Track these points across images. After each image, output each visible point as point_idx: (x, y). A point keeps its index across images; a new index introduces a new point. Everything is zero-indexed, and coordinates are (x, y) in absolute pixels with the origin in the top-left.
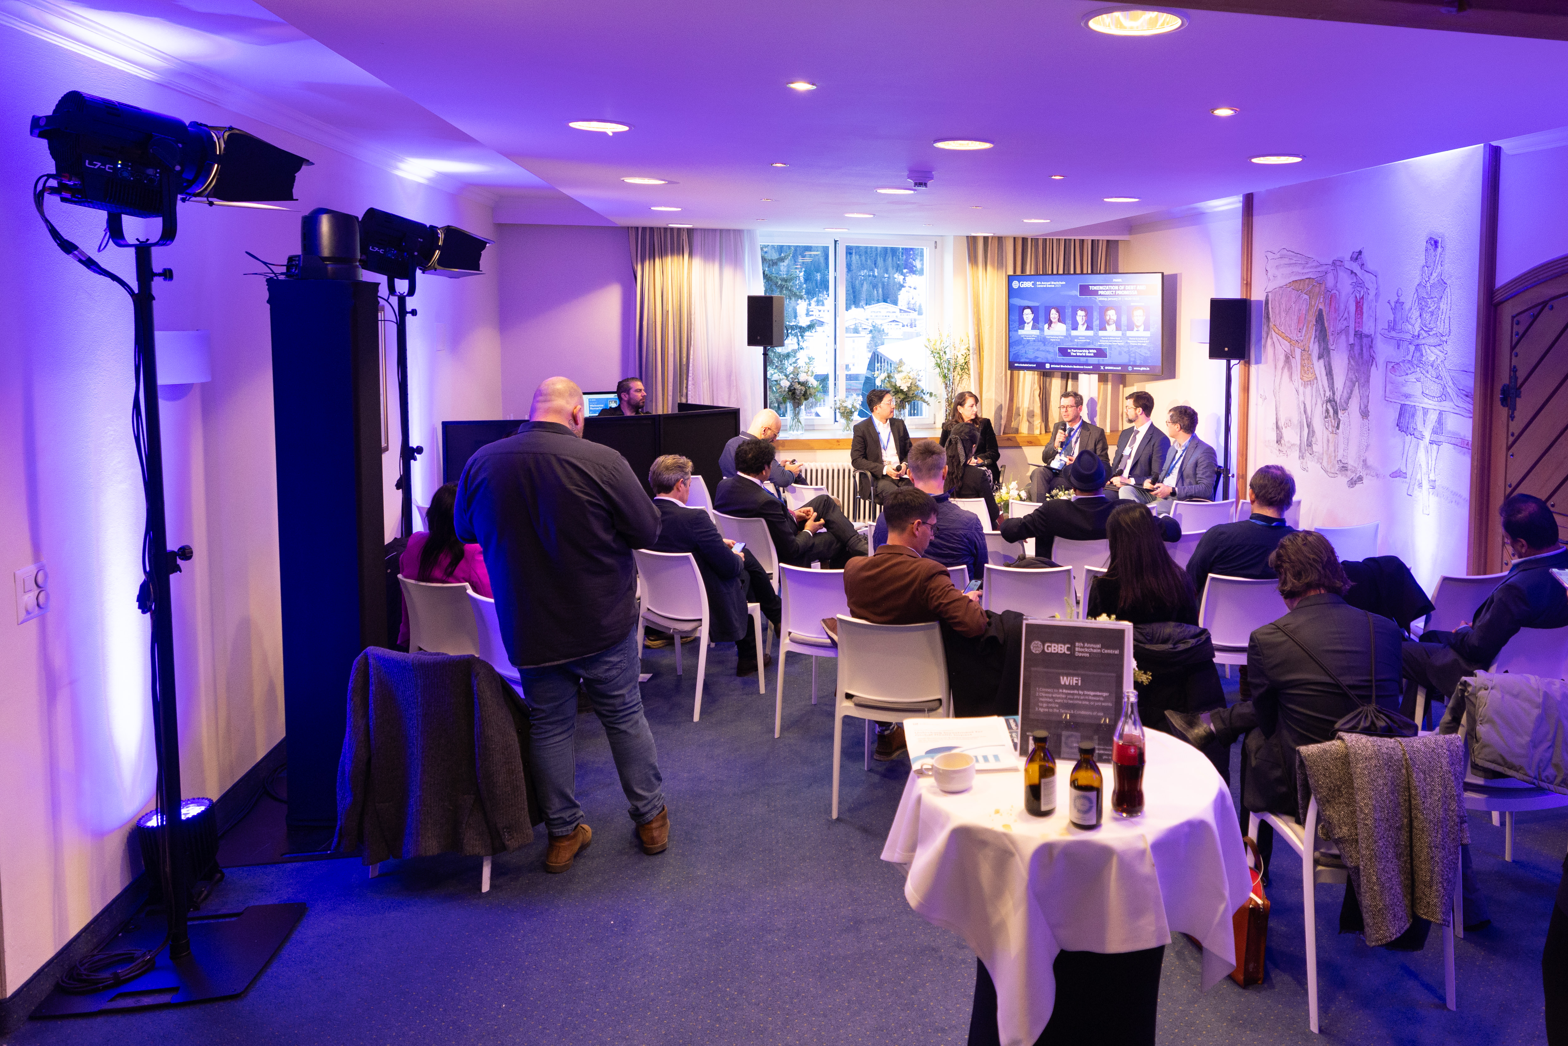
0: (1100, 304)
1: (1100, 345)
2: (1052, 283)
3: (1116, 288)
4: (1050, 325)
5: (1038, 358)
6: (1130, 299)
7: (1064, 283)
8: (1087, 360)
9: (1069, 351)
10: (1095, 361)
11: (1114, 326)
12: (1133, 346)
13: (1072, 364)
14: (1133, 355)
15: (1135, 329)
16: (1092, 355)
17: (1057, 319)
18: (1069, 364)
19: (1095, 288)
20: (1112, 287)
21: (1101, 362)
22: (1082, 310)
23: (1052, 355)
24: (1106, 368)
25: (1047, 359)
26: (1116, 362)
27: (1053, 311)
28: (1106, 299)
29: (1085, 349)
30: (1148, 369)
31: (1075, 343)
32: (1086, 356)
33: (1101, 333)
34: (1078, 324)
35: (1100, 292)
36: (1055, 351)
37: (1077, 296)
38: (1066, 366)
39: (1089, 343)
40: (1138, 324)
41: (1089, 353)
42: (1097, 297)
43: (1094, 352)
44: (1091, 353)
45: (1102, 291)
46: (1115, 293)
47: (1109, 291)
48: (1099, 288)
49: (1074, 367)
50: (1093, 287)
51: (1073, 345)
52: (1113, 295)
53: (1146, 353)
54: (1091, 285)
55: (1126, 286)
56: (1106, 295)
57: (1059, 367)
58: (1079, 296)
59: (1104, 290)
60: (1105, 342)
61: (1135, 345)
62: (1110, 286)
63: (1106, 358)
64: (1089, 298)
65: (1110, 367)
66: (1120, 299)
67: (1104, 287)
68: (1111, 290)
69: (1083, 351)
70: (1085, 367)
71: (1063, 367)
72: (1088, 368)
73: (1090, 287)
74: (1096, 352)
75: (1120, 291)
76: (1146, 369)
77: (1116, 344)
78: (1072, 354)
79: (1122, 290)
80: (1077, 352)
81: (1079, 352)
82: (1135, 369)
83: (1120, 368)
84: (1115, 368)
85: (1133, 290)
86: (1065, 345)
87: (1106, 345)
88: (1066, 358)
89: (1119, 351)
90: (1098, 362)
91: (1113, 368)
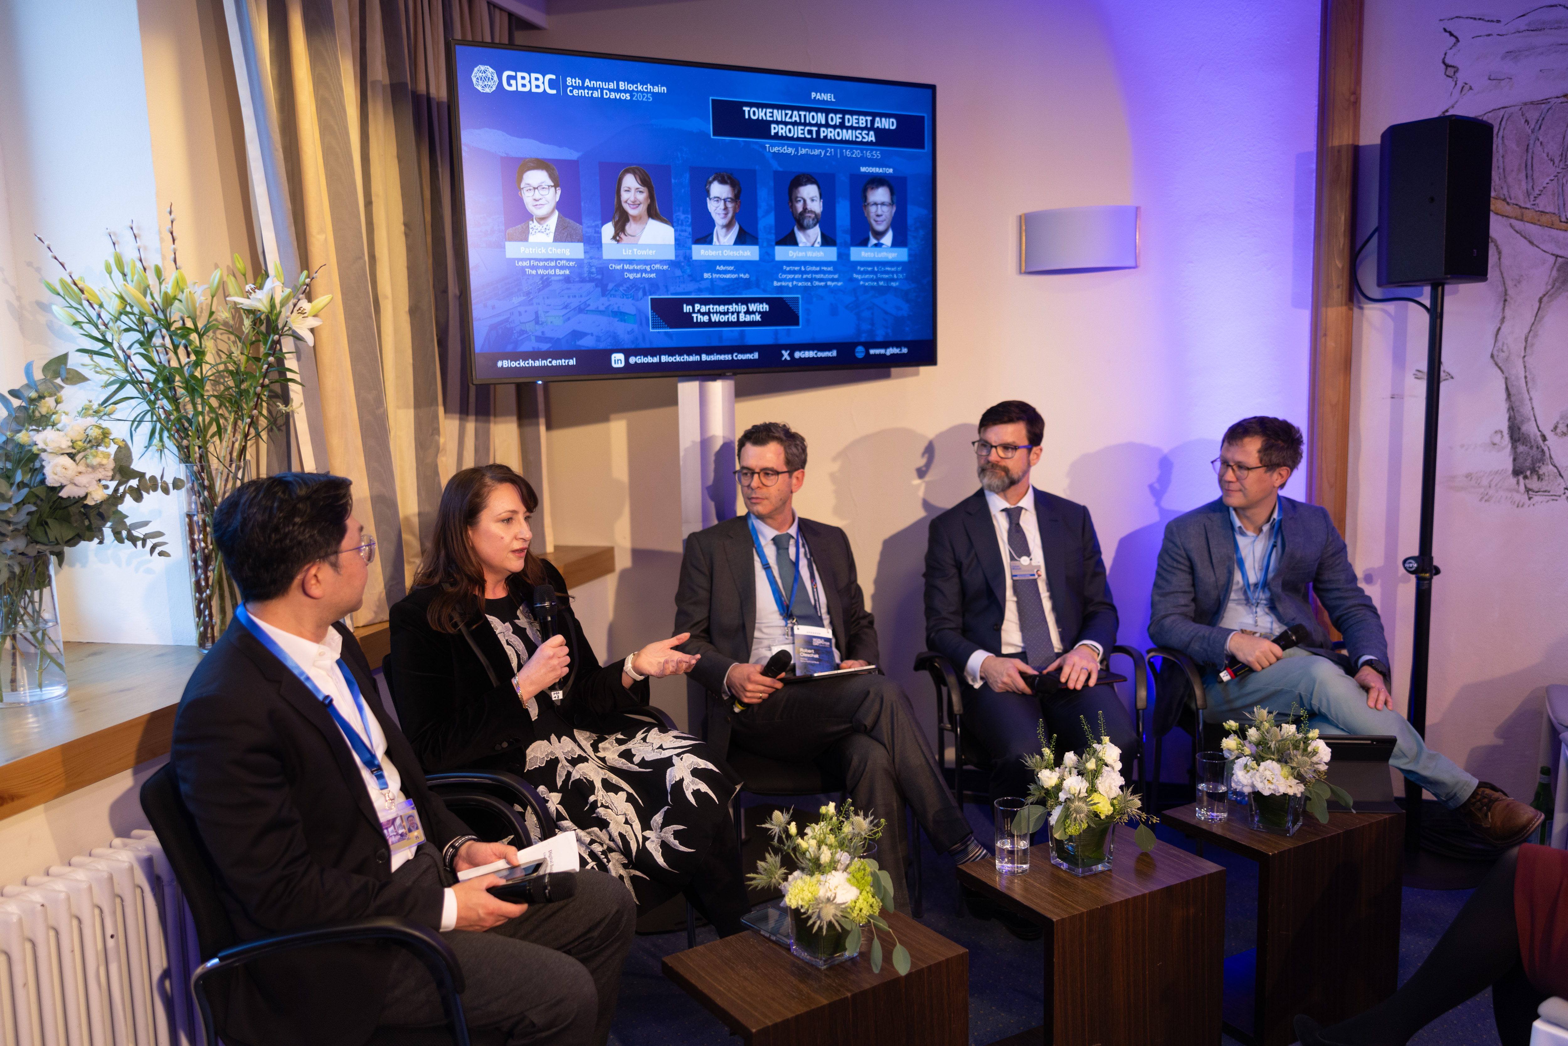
0: (776, 166)
1: (780, 289)
2: (622, 85)
3: (821, 118)
4: (620, 229)
5: (582, 335)
6: (857, 154)
7: (664, 89)
8: (742, 333)
9: (687, 308)
10: (764, 335)
11: (815, 233)
12: (866, 289)
13: (699, 351)
14: (866, 314)
15: (873, 241)
16: (758, 318)
17: (643, 208)
18: (689, 351)
19: (761, 114)
20: (809, 117)
21: (783, 340)
22: (723, 182)
23: (631, 326)
24: (797, 355)
25: (615, 336)
26: (822, 334)
27: (630, 181)
28: (791, 151)
29: (737, 301)
30: (905, 350)
31: (703, 285)
32: (738, 324)
33: (783, 253)
34: (712, 224)
35: (774, 129)
36: (639, 311)
37: (704, 135)
38: (677, 359)
39: (747, 285)
40: (880, 228)
41: (748, 312)
42: (767, 143)
43: (762, 310)
44: (753, 313)
45: (780, 126)
46: (818, 132)
47: (800, 128)
48: (771, 115)
49: (704, 357)
50: (754, 112)
51: (700, 291)
52: (811, 140)
53: (898, 308)
54: (751, 105)
55: (847, 117)
56: (792, 139)
57: (656, 360)
58: (712, 137)
59: (786, 124)
60: (793, 280)
61: (872, 287)
62: (802, 113)
63: (797, 324)
64: (743, 144)
65: (813, 350)
66: (831, 152)
67: (786, 114)
68: (805, 124)
69: (730, 307)
70: (736, 356)
71: (671, 359)
72: (746, 360)
73: (746, 109)
74: (768, 310)
75: (829, 130)
76: (901, 350)
77: (823, 284)
78: (697, 317)
79: (835, 127)
80: (713, 313)
81: (717, 313)
82: (872, 352)
83: (834, 353)
84: (821, 354)
85: (866, 128)
86: (672, 289)
87: (795, 289)
88: (677, 333)
89: (832, 304)
90: (776, 339)
91: (816, 354)
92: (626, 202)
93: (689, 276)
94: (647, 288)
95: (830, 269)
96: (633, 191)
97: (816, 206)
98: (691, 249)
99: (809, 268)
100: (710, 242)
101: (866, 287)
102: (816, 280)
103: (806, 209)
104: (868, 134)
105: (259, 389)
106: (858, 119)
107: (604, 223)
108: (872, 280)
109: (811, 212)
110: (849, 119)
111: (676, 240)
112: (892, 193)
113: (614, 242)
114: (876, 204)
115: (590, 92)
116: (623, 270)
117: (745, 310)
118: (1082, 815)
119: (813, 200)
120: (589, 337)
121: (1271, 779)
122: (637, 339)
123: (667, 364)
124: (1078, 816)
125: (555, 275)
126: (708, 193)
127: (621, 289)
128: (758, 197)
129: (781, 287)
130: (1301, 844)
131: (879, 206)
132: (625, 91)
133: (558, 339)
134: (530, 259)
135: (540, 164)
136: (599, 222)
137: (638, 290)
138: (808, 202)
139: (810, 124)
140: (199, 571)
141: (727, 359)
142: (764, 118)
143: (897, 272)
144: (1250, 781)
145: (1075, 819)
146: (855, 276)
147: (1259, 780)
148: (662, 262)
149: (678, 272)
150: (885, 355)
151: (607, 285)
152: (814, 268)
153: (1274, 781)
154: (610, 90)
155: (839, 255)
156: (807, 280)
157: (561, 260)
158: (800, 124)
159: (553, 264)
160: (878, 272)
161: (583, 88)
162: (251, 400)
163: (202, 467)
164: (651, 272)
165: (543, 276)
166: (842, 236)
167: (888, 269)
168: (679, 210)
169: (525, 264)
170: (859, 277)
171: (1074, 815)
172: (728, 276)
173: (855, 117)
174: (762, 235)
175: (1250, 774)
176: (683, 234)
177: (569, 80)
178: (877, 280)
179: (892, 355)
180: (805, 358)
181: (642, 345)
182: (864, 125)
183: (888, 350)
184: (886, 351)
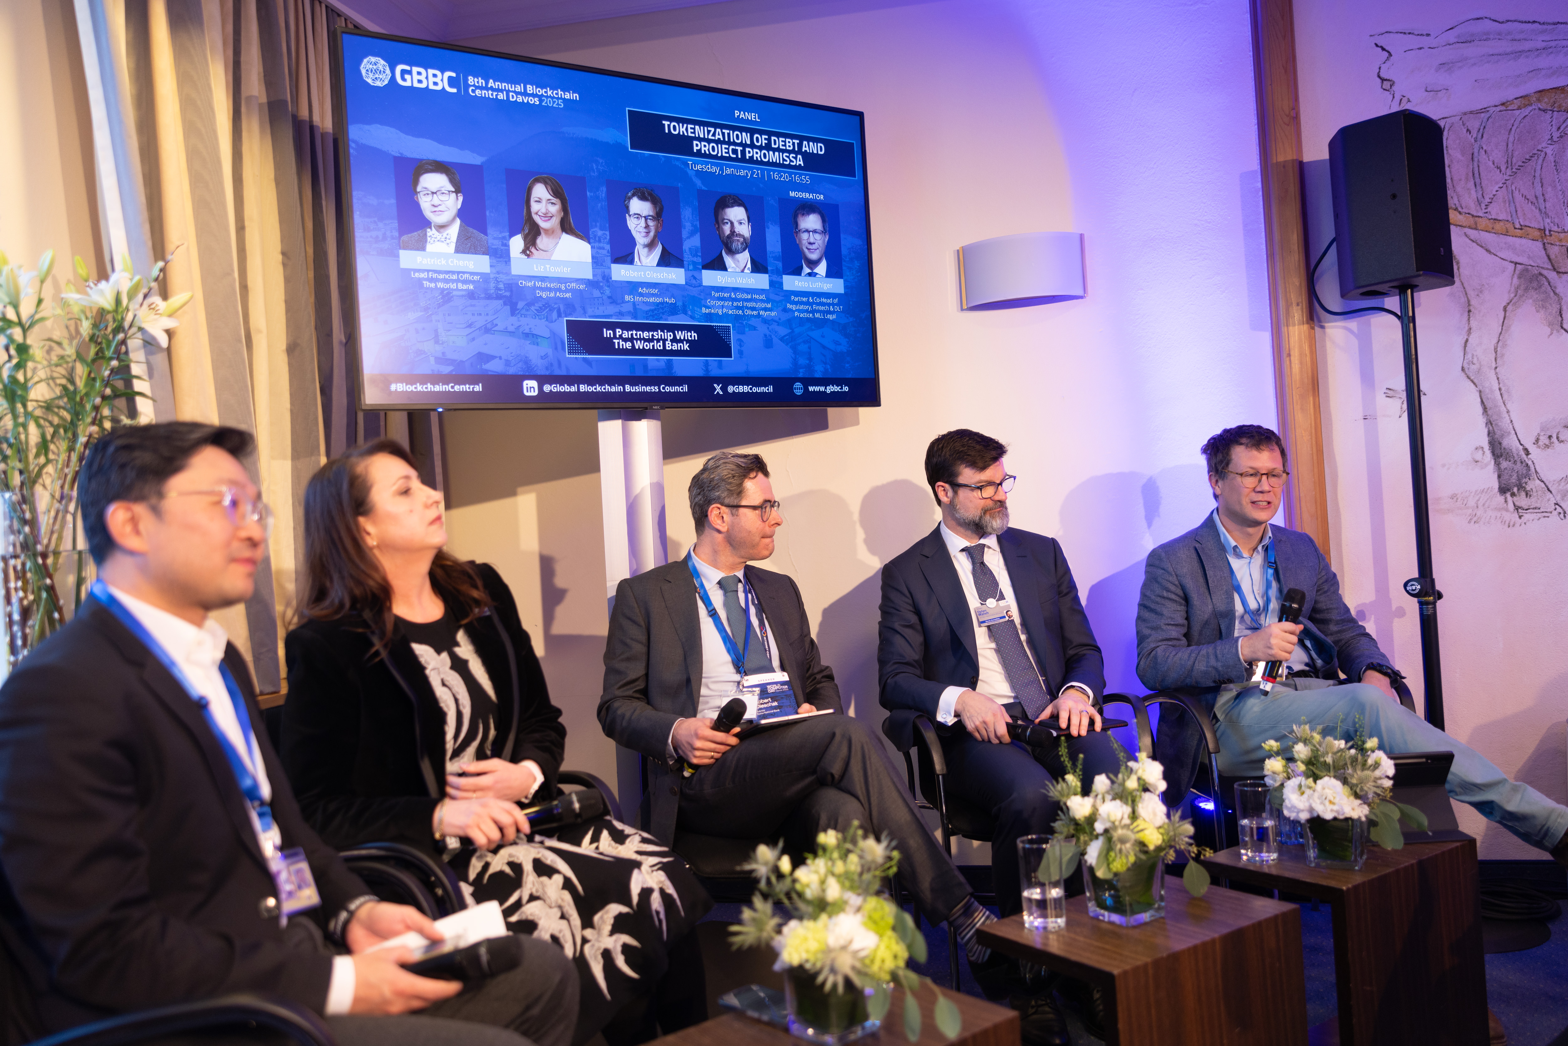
0: (700, 185)
1: (709, 317)
2: (530, 89)
3: (746, 138)
5: (490, 358)
6: (785, 177)
7: (576, 96)
8: (669, 364)
9: (608, 333)
10: (693, 366)
11: (744, 257)
12: (802, 321)
13: (621, 381)
14: (803, 348)
15: (806, 270)
16: (686, 347)
17: (555, 222)
18: (611, 380)
19: (681, 129)
20: (734, 135)
21: (715, 372)
22: (643, 198)
23: (545, 348)
24: (731, 389)
25: (526, 361)
26: (757, 368)
27: (540, 191)
28: (714, 169)
29: (662, 328)
30: (846, 389)
31: (626, 308)
32: (664, 352)
33: (710, 278)
34: (633, 242)
35: (696, 146)
36: (553, 334)
37: (621, 147)
38: (598, 388)
39: (673, 310)
40: (814, 256)
41: (674, 340)
42: (690, 160)
43: (690, 339)
44: (681, 341)
45: (703, 143)
46: (743, 152)
47: (724, 146)
48: (693, 131)
49: (628, 388)
50: (674, 127)
51: (621, 314)
52: (736, 160)
53: (837, 343)
54: (671, 119)
55: (773, 138)
56: (716, 157)
57: (573, 389)
58: (630, 150)
59: (709, 141)
60: (723, 307)
61: (808, 319)
62: (726, 132)
63: (729, 355)
64: (663, 159)
65: (748, 385)
66: (758, 173)
67: (709, 132)
68: (729, 143)
69: (655, 333)
70: (664, 388)
71: (591, 389)
72: (674, 393)
73: (666, 123)
74: (696, 338)
75: (755, 150)
76: (841, 388)
77: (755, 313)
78: (619, 343)
79: (761, 148)
80: (637, 339)
81: (640, 339)
82: (811, 389)
83: (771, 389)
84: (755, 390)
85: (793, 151)
86: (590, 311)
87: (725, 317)
88: (597, 360)
89: (765, 335)
90: (707, 370)
91: (751, 389)
92: (537, 213)
93: (609, 297)
94: (562, 309)
95: (763, 297)
96: (544, 202)
97: (745, 230)
98: (610, 268)
99: (740, 296)
100: (631, 262)
101: (801, 319)
102: (747, 308)
103: (734, 232)
104: (796, 158)
105: (98, 400)
106: (785, 142)
107: (512, 236)
108: (807, 311)
109: (740, 235)
110: (775, 141)
111: (593, 257)
112: (824, 221)
113: (523, 256)
114: (807, 231)
115: (495, 94)
116: (535, 288)
117: (672, 337)
118: (1128, 845)
119: (741, 223)
120: (497, 360)
121: (1332, 799)
122: (552, 365)
123: (586, 393)
124: (1123, 847)
125: (457, 289)
126: (627, 209)
127: (533, 308)
128: (682, 217)
129: (710, 314)
130: (1374, 876)
131: (811, 233)
132: (534, 95)
133: (462, 362)
134: (428, 271)
135: (439, 167)
136: (507, 234)
137: (552, 310)
138: (736, 224)
139: (734, 144)
140: (15, 628)
141: (653, 391)
142: (686, 134)
143: (833, 305)
144: (1307, 805)
145: (1121, 851)
146: (789, 306)
147: (1318, 801)
148: (577, 281)
149: (596, 293)
150: (825, 392)
151: (516, 304)
152: (745, 296)
153: (1336, 801)
154: (517, 93)
155: (772, 283)
156: (738, 308)
157: (464, 273)
158: (724, 142)
159: (455, 277)
160: (813, 303)
161: (486, 88)
162: (87, 416)
163: (23, 496)
164: (567, 291)
165: (443, 290)
166: (773, 264)
167: (825, 300)
168: (596, 226)
169: (422, 275)
170: (794, 307)
171: (1119, 846)
172: (652, 300)
173: (781, 139)
174: (687, 257)
175: (1305, 796)
176: (601, 251)
177: (471, 80)
178: (813, 312)
179: (833, 393)
180: (738, 393)
181: (558, 372)
182: (791, 148)
183: (828, 388)
184: (826, 388)
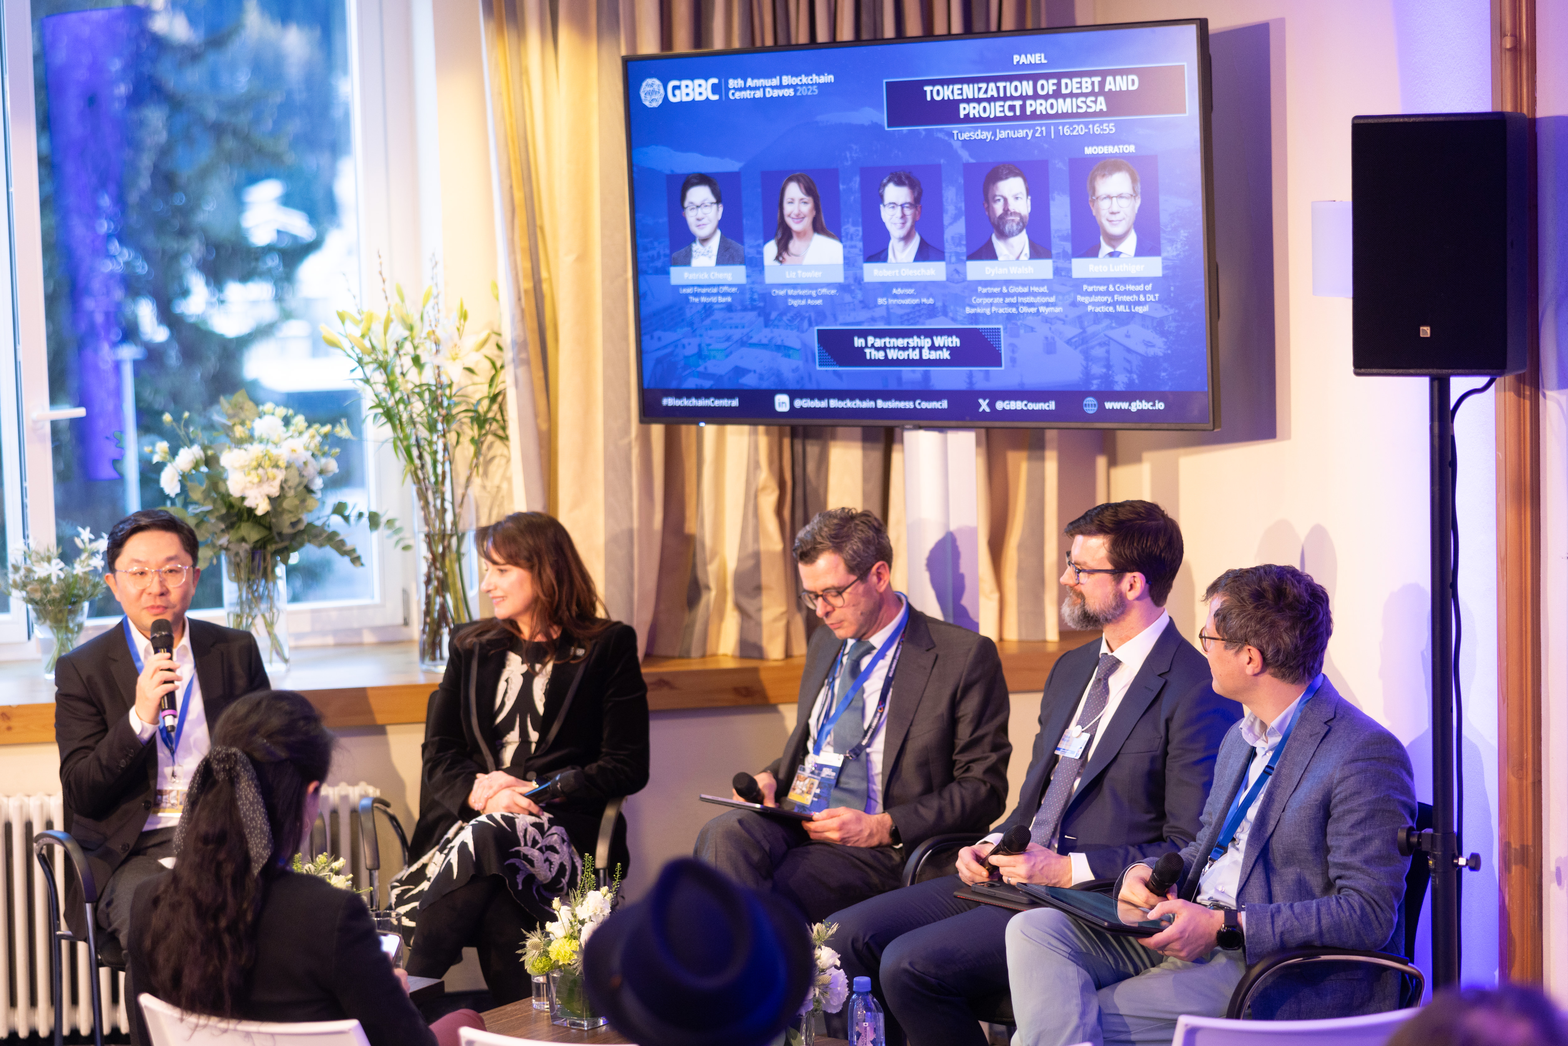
0: (966, 156)
1: (975, 318)
2: (787, 80)
3: (1027, 87)
4: (783, 247)
5: (745, 372)
6: (1080, 130)
7: (829, 78)
8: (926, 375)
9: (858, 342)
10: (956, 377)
11: (1021, 241)
12: (1097, 318)
13: (873, 395)
14: (1099, 352)
15: (1105, 249)
16: (945, 355)
17: (807, 222)
18: (862, 395)
19: (946, 93)
20: (1011, 88)
21: (981, 384)
22: (899, 183)
23: (796, 362)
24: (1000, 405)
25: (778, 375)
26: (1034, 380)
27: (794, 191)
28: (986, 135)
29: (919, 333)
30: (1160, 406)
31: (879, 313)
32: (921, 362)
33: (977, 270)
34: (886, 236)
35: (964, 110)
36: (805, 345)
37: (877, 127)
38: (848, 404)
39: (932, 312)
40: (1116, 230)
41: (933, 348)
42: (955, 128)
43: (951, 345)
44: (940, 348)
45: (972, 105)
46: (1023, 107)
47: (999, 103)
48: (960, 92)
49: (880, 403)
50: (938, 92)
51: (873, 320)
52: (1014, 118)
53: (1149, 344)
54: (933, 83)
55: (1064, 81)
56: (988, 119)
58: (886, 129)
59: (979, 101)
60: (991, 305)
61: (1107, 315)
62: (1001, 85)
63: (1000, 365)
64: (924, 133)
65: (1022, 400)
66: (1042, 131)
67: (980, 89)
68: (1005, 99)
69: (910, 340)
70: (920, 404)
71: (841, 404)
72: (931, 410)
73: (928, 89)
74: (958, 345)
75: (1039, 101)
76: (1154, 405)
77: (1033, 310)
78: (870, 353)
79: (1046, 97)
80: (890, 348)
81: (894, 348)
82: (1109, 405)
83: (1052, 405)
84: (1032, 406)
85: (1092, 93)
86: (841, 319)
87: (995, 317)
88: (848, 373)
89: (1046, 338)
90: (971, 383)
91: (1026, 405)
92: (789, 216)
93: (861, 302)
94: (813, 318)
95: (1044, 289)
96: (797, 202)
97: (1022, 206)
98: (862, 268)
99: (1013, 289)
100: (885, 260)
101: (1096, 314)
102: (1023, 304)
103: (1008, 210)
104: (1095, 102)
106: (1080, 83)
107: (766, 241)
108: (1106, 304)
109: (1015, 213)
110: (1066, 84)
111: (845, 258)
112: (1134, 181)
113: (777, 263)
114: (1109, 197)
115: (753, 92)
116: (787, 296)
117: (930, 344)
119: (1017, 198)
120: (751, 375)
122: (802, 378)
123: (837, 410)
125: (717, 303)
126: (881, 198)
127: (785, 318)
128: (944, 199)
129: (975, 315)
131: (1114, 199)
132: (788, 86)
133: (721, 376)
134: (693, 286)
135: (703, 179)
136: (761, 241)
137: (803, 319)
138: (1011, 201)
139: (1012, 98)
141: (908, 407)
142: (951, 98)
143: (1145, 293)
146: (1080, 298)
148: (829, 285)
149: (848, 298)
150: (1129, 410)
151: (769, 315)
152: (1020, 289)
154: (773, 87)
155: (1057, 271)
156: (1011, 305)
157: (723, 285)
158: (999, 99)
159: (715, 290)
160: (1115, 292)
161: (745, 89)
164: (818, 297)
165: (705, 304)
166: (1059, 245)
167: (1131, 288)
168: (848, 222)
169: (689, 291)
170: (1086, 300)
172: (908, 301)
173: (1075, 80)
174: (949, 248)
176: (853, 250)
177: (731, 83)
178: (1114, 304)
179: (1140, 412)
180: (1010, 410)
181: (809, 386)
182: (1089, 90)
183: (1133, 404)
184: (1130, 405)
